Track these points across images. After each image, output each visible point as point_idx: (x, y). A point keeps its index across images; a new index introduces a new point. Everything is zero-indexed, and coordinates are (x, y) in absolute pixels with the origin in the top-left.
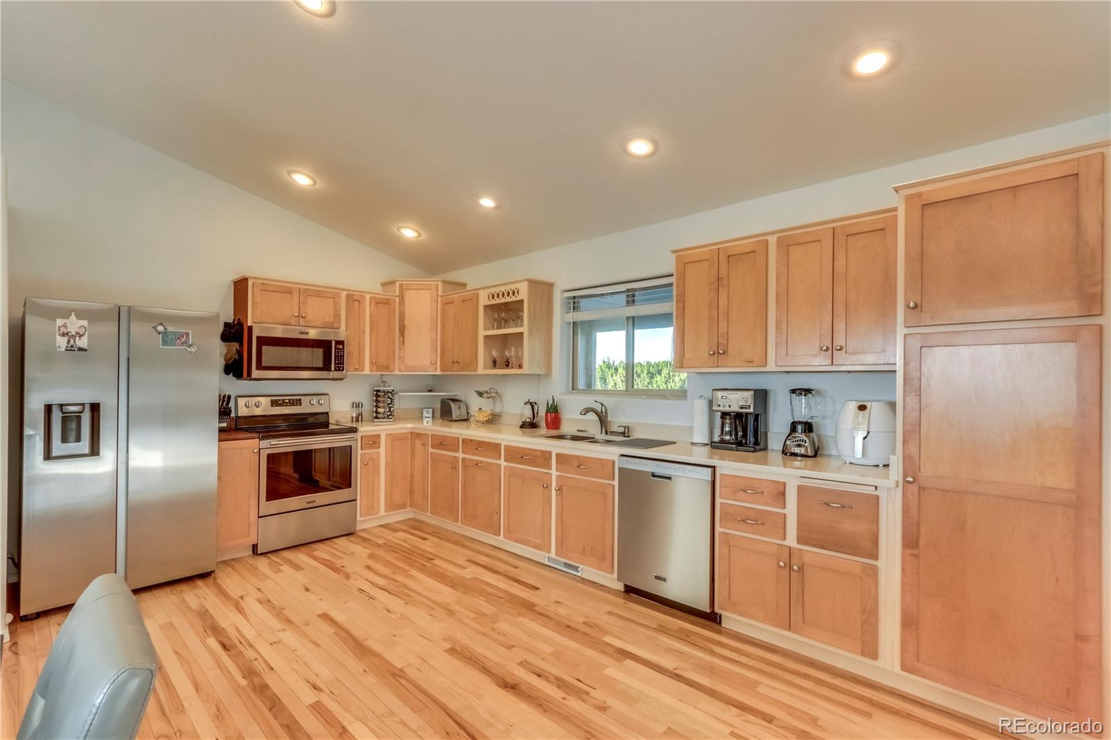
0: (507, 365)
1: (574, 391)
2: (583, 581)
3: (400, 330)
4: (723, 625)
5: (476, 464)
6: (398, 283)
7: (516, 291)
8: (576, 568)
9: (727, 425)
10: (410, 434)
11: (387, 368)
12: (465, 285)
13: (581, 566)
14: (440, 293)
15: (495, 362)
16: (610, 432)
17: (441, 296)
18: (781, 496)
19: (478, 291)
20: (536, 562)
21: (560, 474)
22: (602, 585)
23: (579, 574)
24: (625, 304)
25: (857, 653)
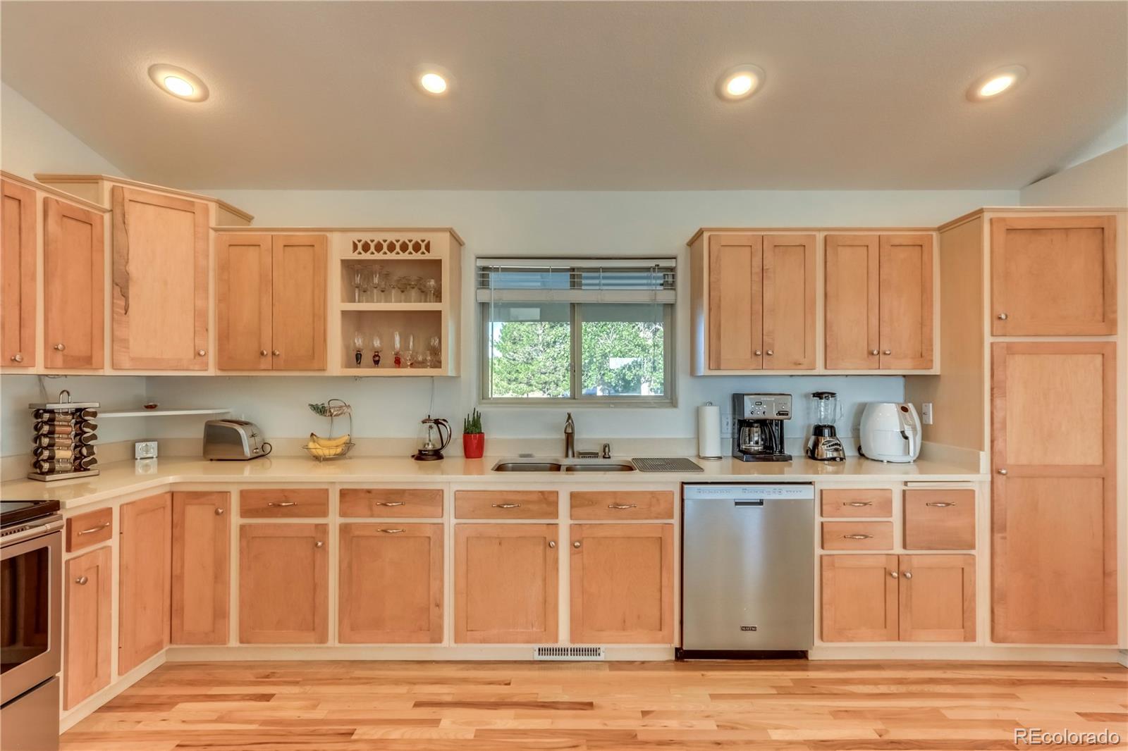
0: (377, 362)
1: (484, 401)
2: (615, 665)
3: (114, 283)
4: (810, 659)
5: (385, 531)
6: (107, 186)
7: (423, 245)
8: (595, 651)
9: (756, 435)
10: (168, 497)
11: (87, 361)
12: (248, 219)
13: (603, 647)
14: (213, 223)
15: (358, 357)
16: (580, 454)
17: (216, 230)
18: (886, 506)
19: (328, 234)
20: (515, 662)
21: (576, 522)
22: (643, 662)
23: (602, 658)
24: (568, 285)
25: (960, 641)
